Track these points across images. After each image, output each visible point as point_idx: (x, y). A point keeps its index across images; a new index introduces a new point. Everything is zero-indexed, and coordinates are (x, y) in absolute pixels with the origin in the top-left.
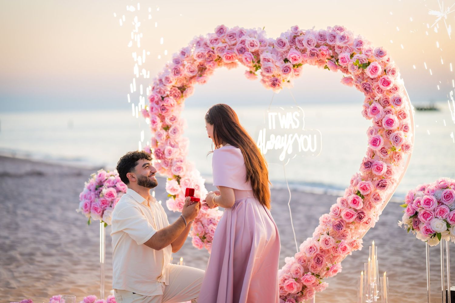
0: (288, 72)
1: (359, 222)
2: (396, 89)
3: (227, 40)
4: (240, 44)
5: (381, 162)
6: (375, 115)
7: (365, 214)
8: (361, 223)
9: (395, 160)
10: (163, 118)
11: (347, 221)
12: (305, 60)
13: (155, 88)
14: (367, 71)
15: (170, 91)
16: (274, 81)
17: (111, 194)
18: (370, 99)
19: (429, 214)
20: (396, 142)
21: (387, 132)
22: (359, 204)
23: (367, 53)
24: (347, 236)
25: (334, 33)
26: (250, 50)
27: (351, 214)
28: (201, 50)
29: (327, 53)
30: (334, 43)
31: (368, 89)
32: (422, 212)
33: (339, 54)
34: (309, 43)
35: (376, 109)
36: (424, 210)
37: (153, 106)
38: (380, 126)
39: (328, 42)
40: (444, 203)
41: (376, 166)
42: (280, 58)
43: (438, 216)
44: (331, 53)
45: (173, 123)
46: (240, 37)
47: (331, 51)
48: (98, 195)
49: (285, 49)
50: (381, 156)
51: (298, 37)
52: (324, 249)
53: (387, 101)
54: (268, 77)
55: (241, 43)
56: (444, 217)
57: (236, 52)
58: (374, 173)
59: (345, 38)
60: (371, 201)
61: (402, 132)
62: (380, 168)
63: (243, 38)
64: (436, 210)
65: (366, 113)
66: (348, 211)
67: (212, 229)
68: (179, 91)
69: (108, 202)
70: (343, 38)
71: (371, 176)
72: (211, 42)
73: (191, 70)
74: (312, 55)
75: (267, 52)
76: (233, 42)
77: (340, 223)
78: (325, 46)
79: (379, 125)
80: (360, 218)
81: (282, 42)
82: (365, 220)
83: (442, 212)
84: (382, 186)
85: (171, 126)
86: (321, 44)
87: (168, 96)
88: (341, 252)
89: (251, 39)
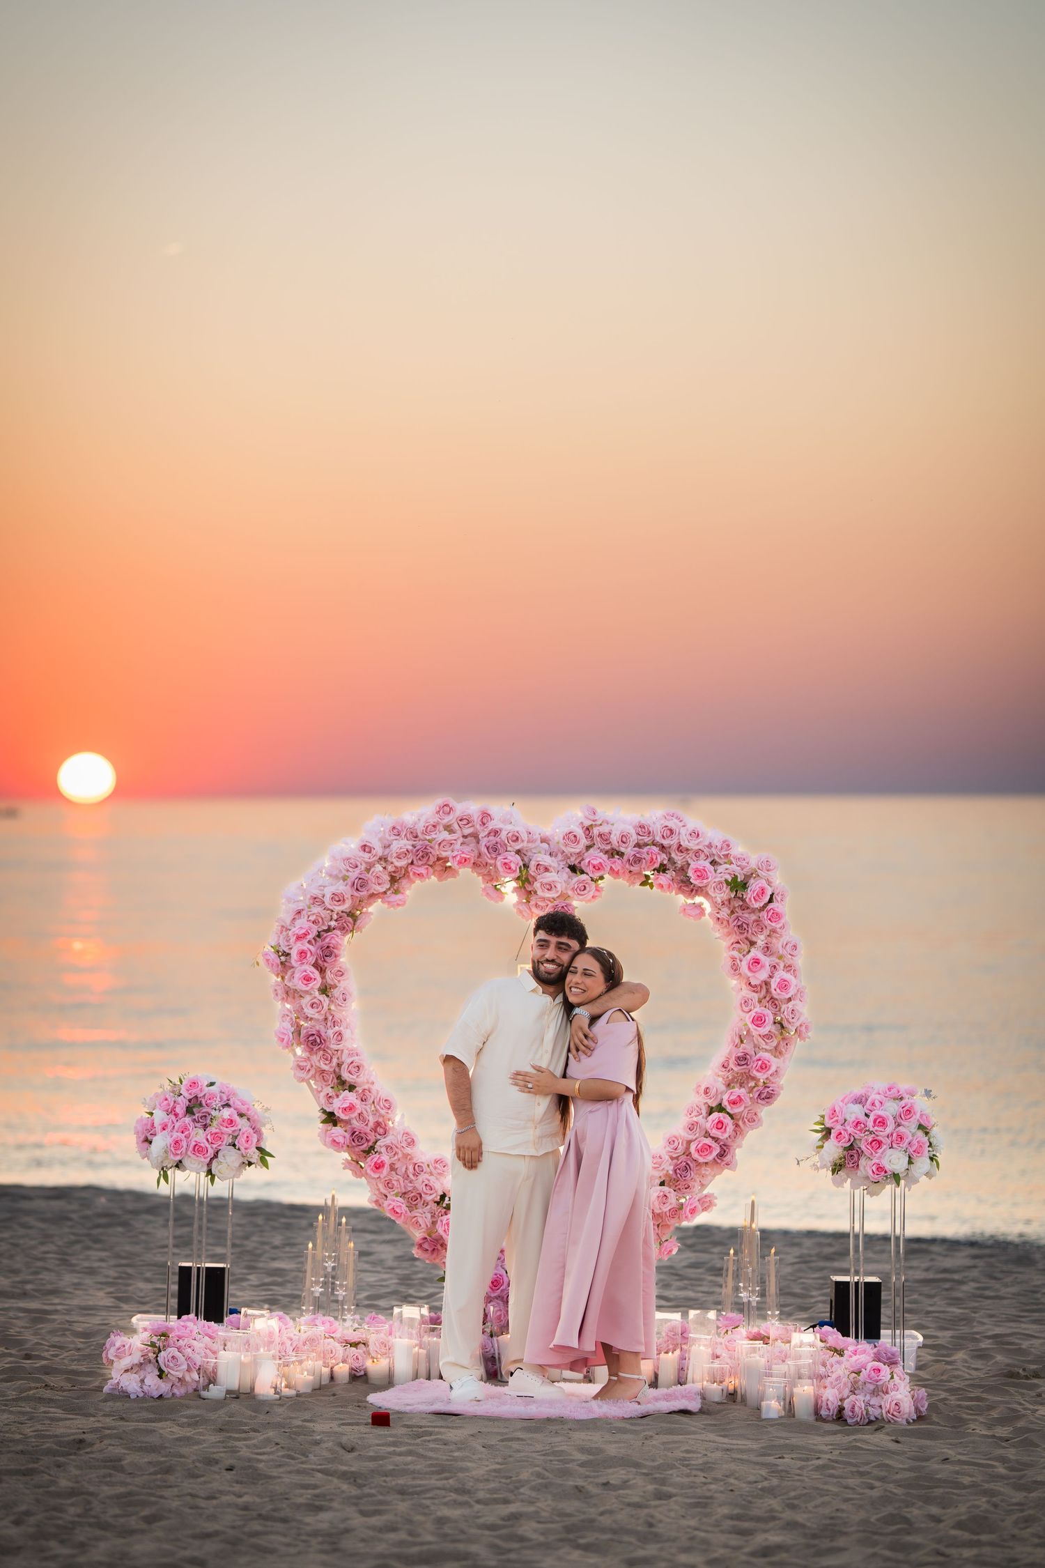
0: (585, 892)
1: (719, 1161)
2: (783, 927)
3: (456, 827)
4: (491, 838)
5: (766, 1055)
6: (754, 972)
7: (731, 1148)
8: (723, 1163)
9: (781, 1053)
10: (322, 971)
11: (701, 1160)
12: (616, 870)
13: (304, 912)
14: (749, 895)
15: (336, 921)
16: (563, 907)
17: (232, 1121)
18: (738, 942)
19: (880, 1143)
20: (793, 1020)
21: (770, 1003)
22: (728, 1130)
23: (739, 863)
24: (694, 1187)
25: (671, 824)
26: (509, 849)
27: (710, 1147)
28: (403, 844)
29: (659, 860)
30: (672, 843)
31: (745, 926)
32: (870, 1140)
33: (679, 862)
34: (624, 839)
35: (759, 963)
36: (873, 1135)
37: (305, 948)
38: (757, 992)
39: (658, 839)
40: (903, 1122)
41: (760, 1063)
42: (561, 863)
43: (895, 1146)
44: (664, 859)
45: (339, 981)
46: (484, 824)
47: (664, 856)
48: (199, 1122)
49: (580, 847)
50: (763, 1045)
51: (598, 828)
52: (657, 1211)
53: (767, 947)
54: (544, 899)
55: (489, 834)
56: (905, 1145)
57: (484, 850)
58: (755, 1073)
59: (698, 835)
60: (740, 1123)
61: (798, 1002)
62: (766, 1064)
63: (492, 825)
64: (892, 1135)
65: (735, 968)
66: (704, 1142)
67: (426, 1182)
68: (350, 919)
69: (226, 1137)
70: (696, 834)
71: (743, 1079)
72: (426, 831)
73: (380, 882)
74: (638, 860)
75: (540, 852)
76: (467, 831)
77: (687, 1164)
78: (654, 848)
79: (754, 991)
80: (722, 1155)
81: (575, 836)
82: (727, 1159)
83: (901, 1138)
84: (767, 1096)
85: (335, 987)
86: (641, 842)
87: (329, 930)
88: (690, 1215)
89: (509, 827)
